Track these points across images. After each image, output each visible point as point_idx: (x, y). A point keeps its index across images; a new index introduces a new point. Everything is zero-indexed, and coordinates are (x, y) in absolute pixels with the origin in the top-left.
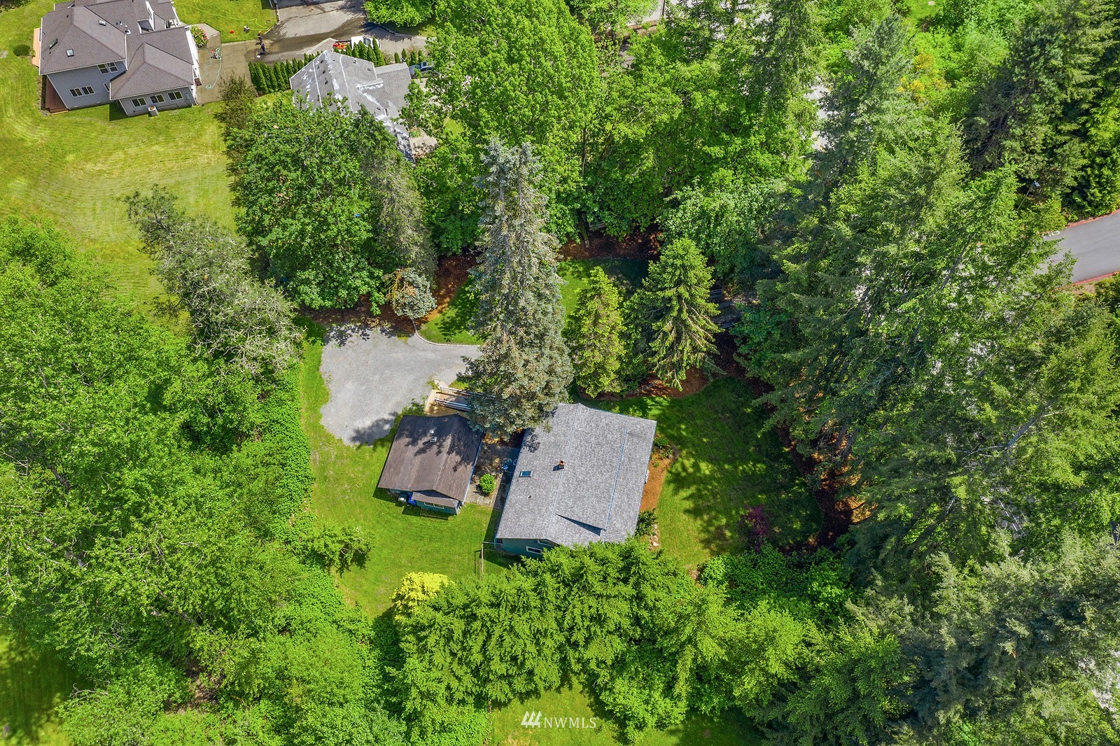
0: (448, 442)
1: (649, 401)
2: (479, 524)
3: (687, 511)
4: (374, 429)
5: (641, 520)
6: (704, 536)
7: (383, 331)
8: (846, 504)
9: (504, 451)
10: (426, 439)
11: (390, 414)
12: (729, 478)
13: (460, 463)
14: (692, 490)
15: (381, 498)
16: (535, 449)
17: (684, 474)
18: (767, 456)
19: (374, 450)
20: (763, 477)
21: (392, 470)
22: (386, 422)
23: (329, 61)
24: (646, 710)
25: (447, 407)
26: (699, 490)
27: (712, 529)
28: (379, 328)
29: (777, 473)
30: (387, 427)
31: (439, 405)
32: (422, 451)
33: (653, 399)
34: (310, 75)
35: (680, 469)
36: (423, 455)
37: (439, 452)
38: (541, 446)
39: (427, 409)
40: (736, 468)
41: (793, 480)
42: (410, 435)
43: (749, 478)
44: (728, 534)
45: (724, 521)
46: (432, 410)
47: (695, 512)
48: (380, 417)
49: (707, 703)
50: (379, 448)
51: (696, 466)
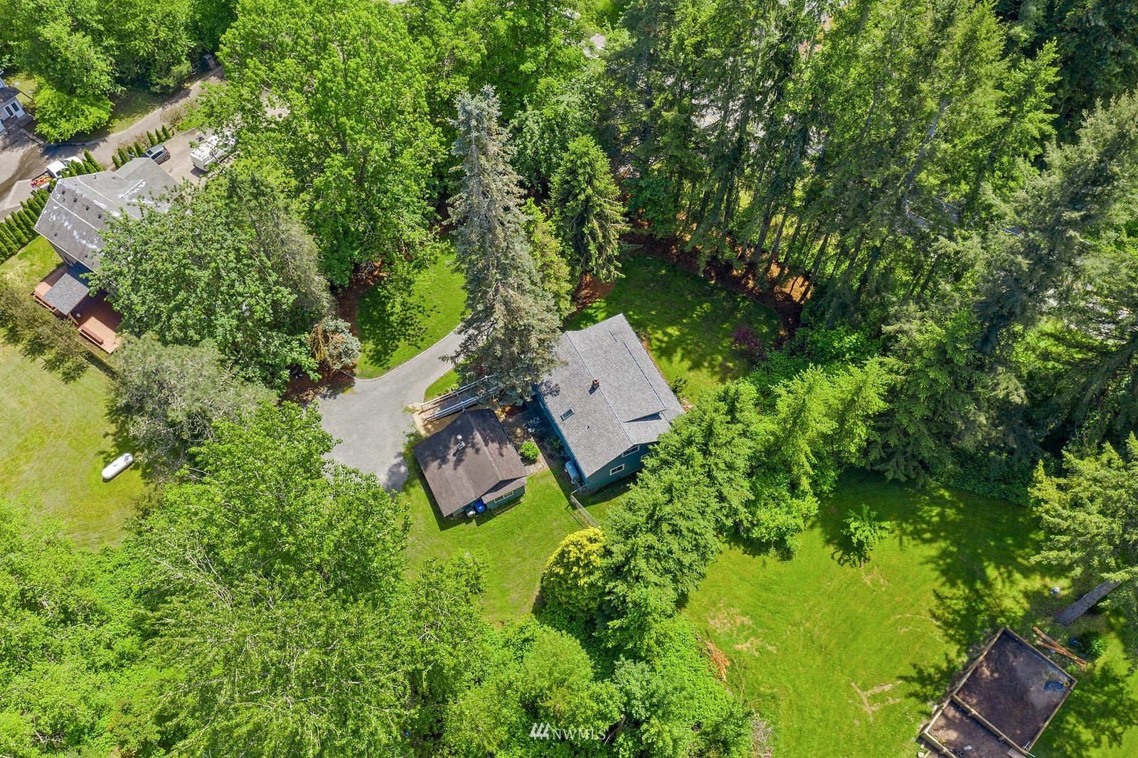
0: (478, 437)
1: (590, 311)
2: (549, 487)
3: (690, 369)
4: (394, 478)
5: (675, 391)
6: (716, 378)
7: (324, 397)
8: (782, 293)
9: (518, 420)
10: (452, 451)
11: (396, 457)
12: (693, 327)
13: (501, 448)
14: (679, 352)
15: (449, 527)
16: (558, 391)
17: (664, 345)
18: (704, 295)
19: (408, 494)
20: (714, 311)
21: (444, 495)
22: (399, 465)
23: (73, 188)
24: (794, 517)
25: (438, 419)
26: (683, 349)
27: (717, 369)
28: (318, 397)
29: (721, 302)
30: (403, 469)
31: (430, 422)
32: (459, 462)
33: (591, 308)
34: (59, 212)
35: (658, 343)
36: (462, 464)
37: (477, 451)
38: (560, 385)
39: (423, 432)
40: (691, 317)
41: (735, 300)
42: (435, 458)
43: (706, 318)
44: (731, 365)
45: (720, 358)
46: (428, 430)
47: (696, 366)
48: (390, 465)
49: (825, 483)
50: (412, 490)
51: (665, 334)
